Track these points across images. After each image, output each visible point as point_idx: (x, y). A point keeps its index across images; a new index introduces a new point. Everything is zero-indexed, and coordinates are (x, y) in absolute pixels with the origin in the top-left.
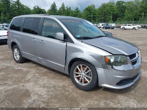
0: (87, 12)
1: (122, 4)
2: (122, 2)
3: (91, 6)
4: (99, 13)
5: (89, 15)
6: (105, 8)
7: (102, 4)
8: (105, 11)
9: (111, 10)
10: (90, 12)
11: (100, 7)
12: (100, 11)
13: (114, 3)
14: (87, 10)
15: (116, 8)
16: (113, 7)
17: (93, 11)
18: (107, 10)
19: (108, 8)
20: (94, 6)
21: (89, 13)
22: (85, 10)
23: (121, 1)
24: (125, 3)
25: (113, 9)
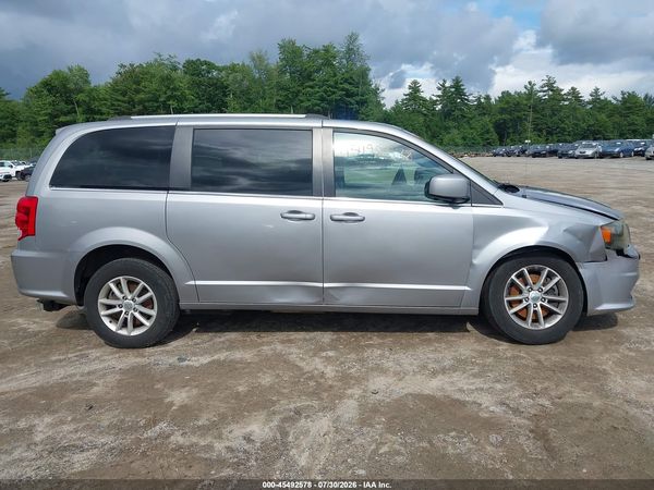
0: (50, 99)
1: (209, 72)
2: (206, 63)
3: (67, 70)
4: (113, 105)
5: (66, 114)
6: (138, 83)
7: (122, 66)
8: (142, 96)
9: (169, 93)
10: (68, 102)
11: (116, 82)
12: (120, 98)
13: (175, 69)
14: (49, 90)
15: (189, 89)
16: (178, 84)
17: (81, 97)
18: (149, 92)
19: (154, 86)
20: (84, 75)
21: (62, 105)
22: (36, 92)
23: (202, 60)
24: (219, 70)
25: (175, 89)
